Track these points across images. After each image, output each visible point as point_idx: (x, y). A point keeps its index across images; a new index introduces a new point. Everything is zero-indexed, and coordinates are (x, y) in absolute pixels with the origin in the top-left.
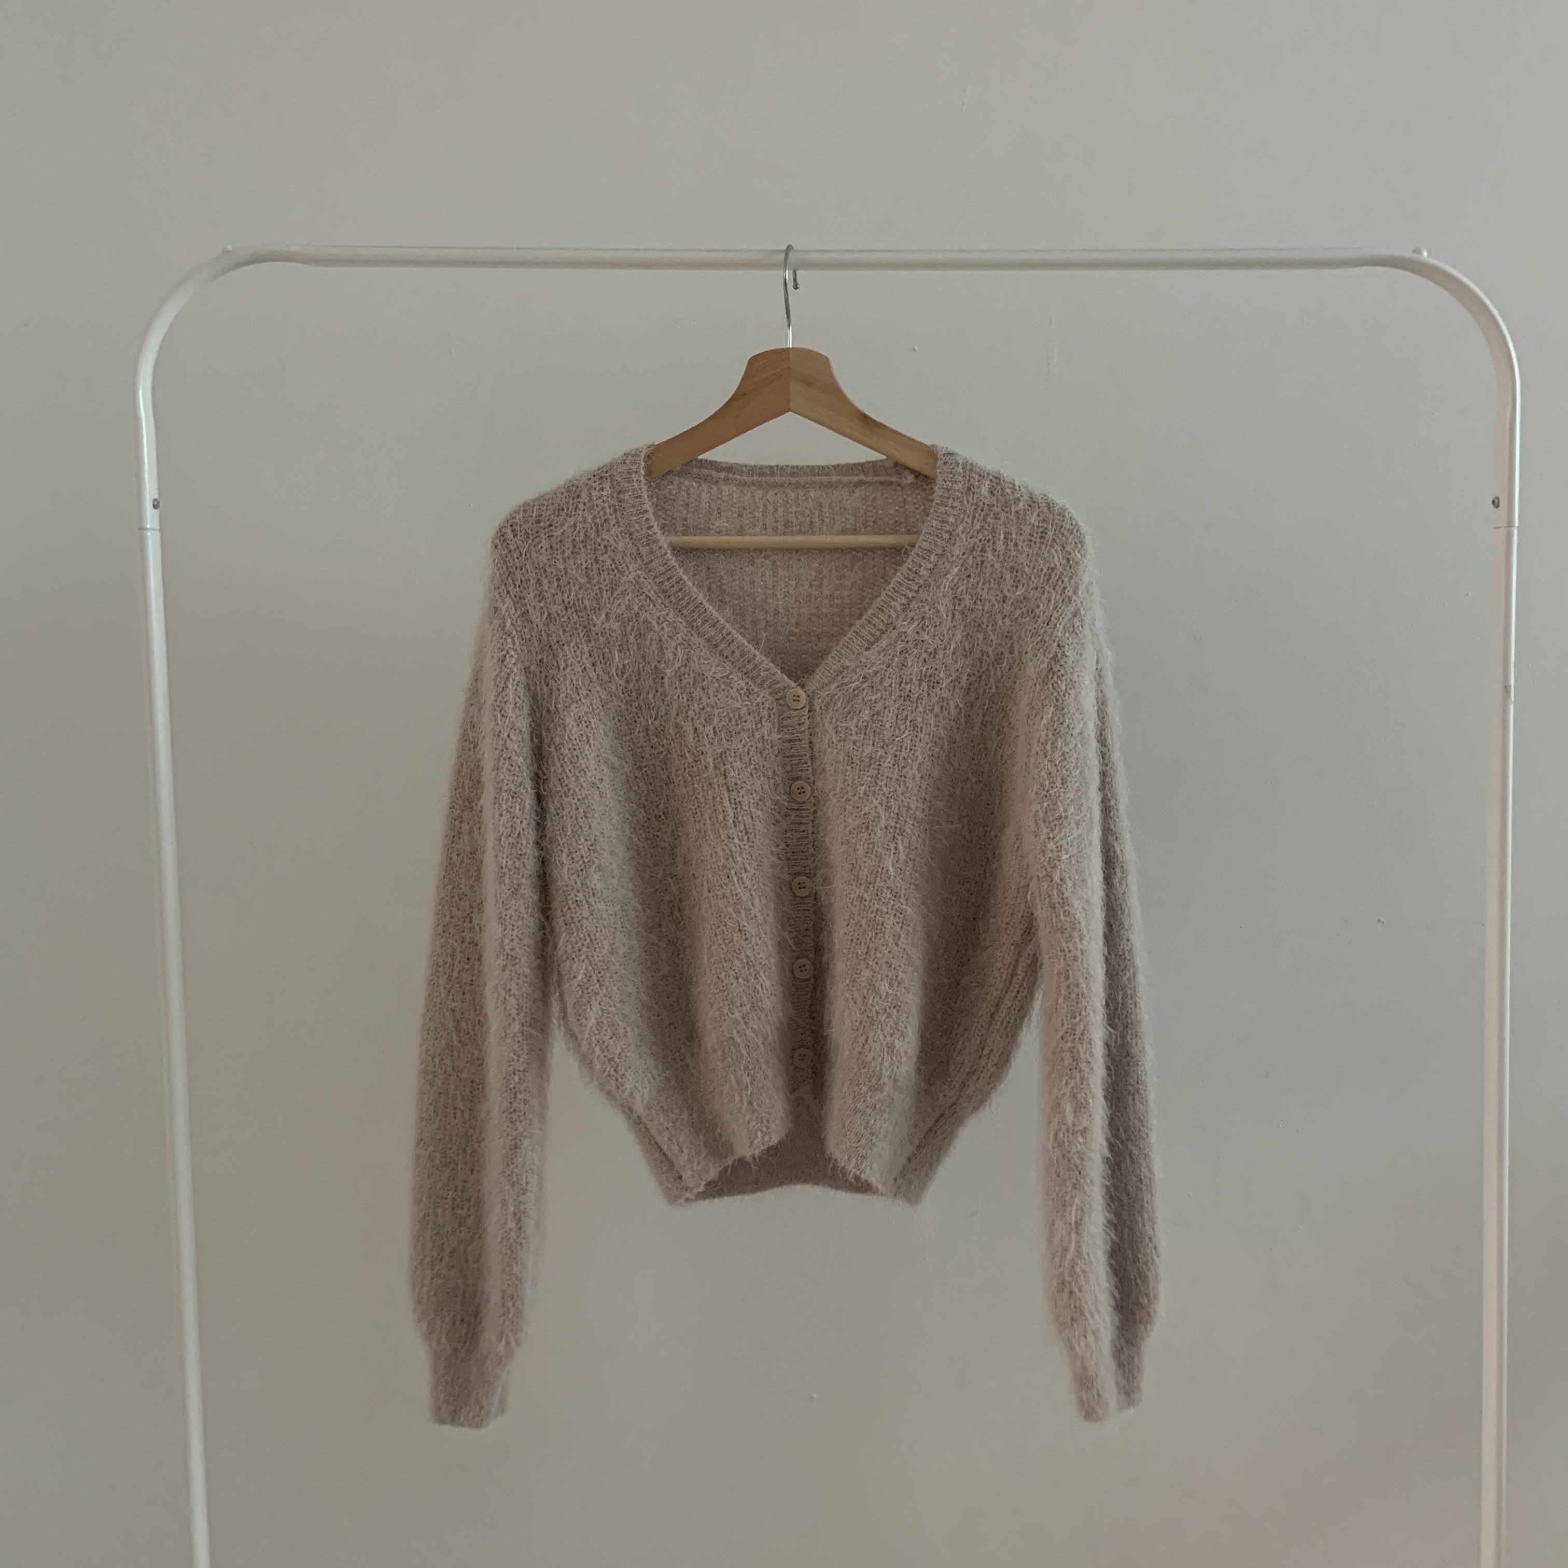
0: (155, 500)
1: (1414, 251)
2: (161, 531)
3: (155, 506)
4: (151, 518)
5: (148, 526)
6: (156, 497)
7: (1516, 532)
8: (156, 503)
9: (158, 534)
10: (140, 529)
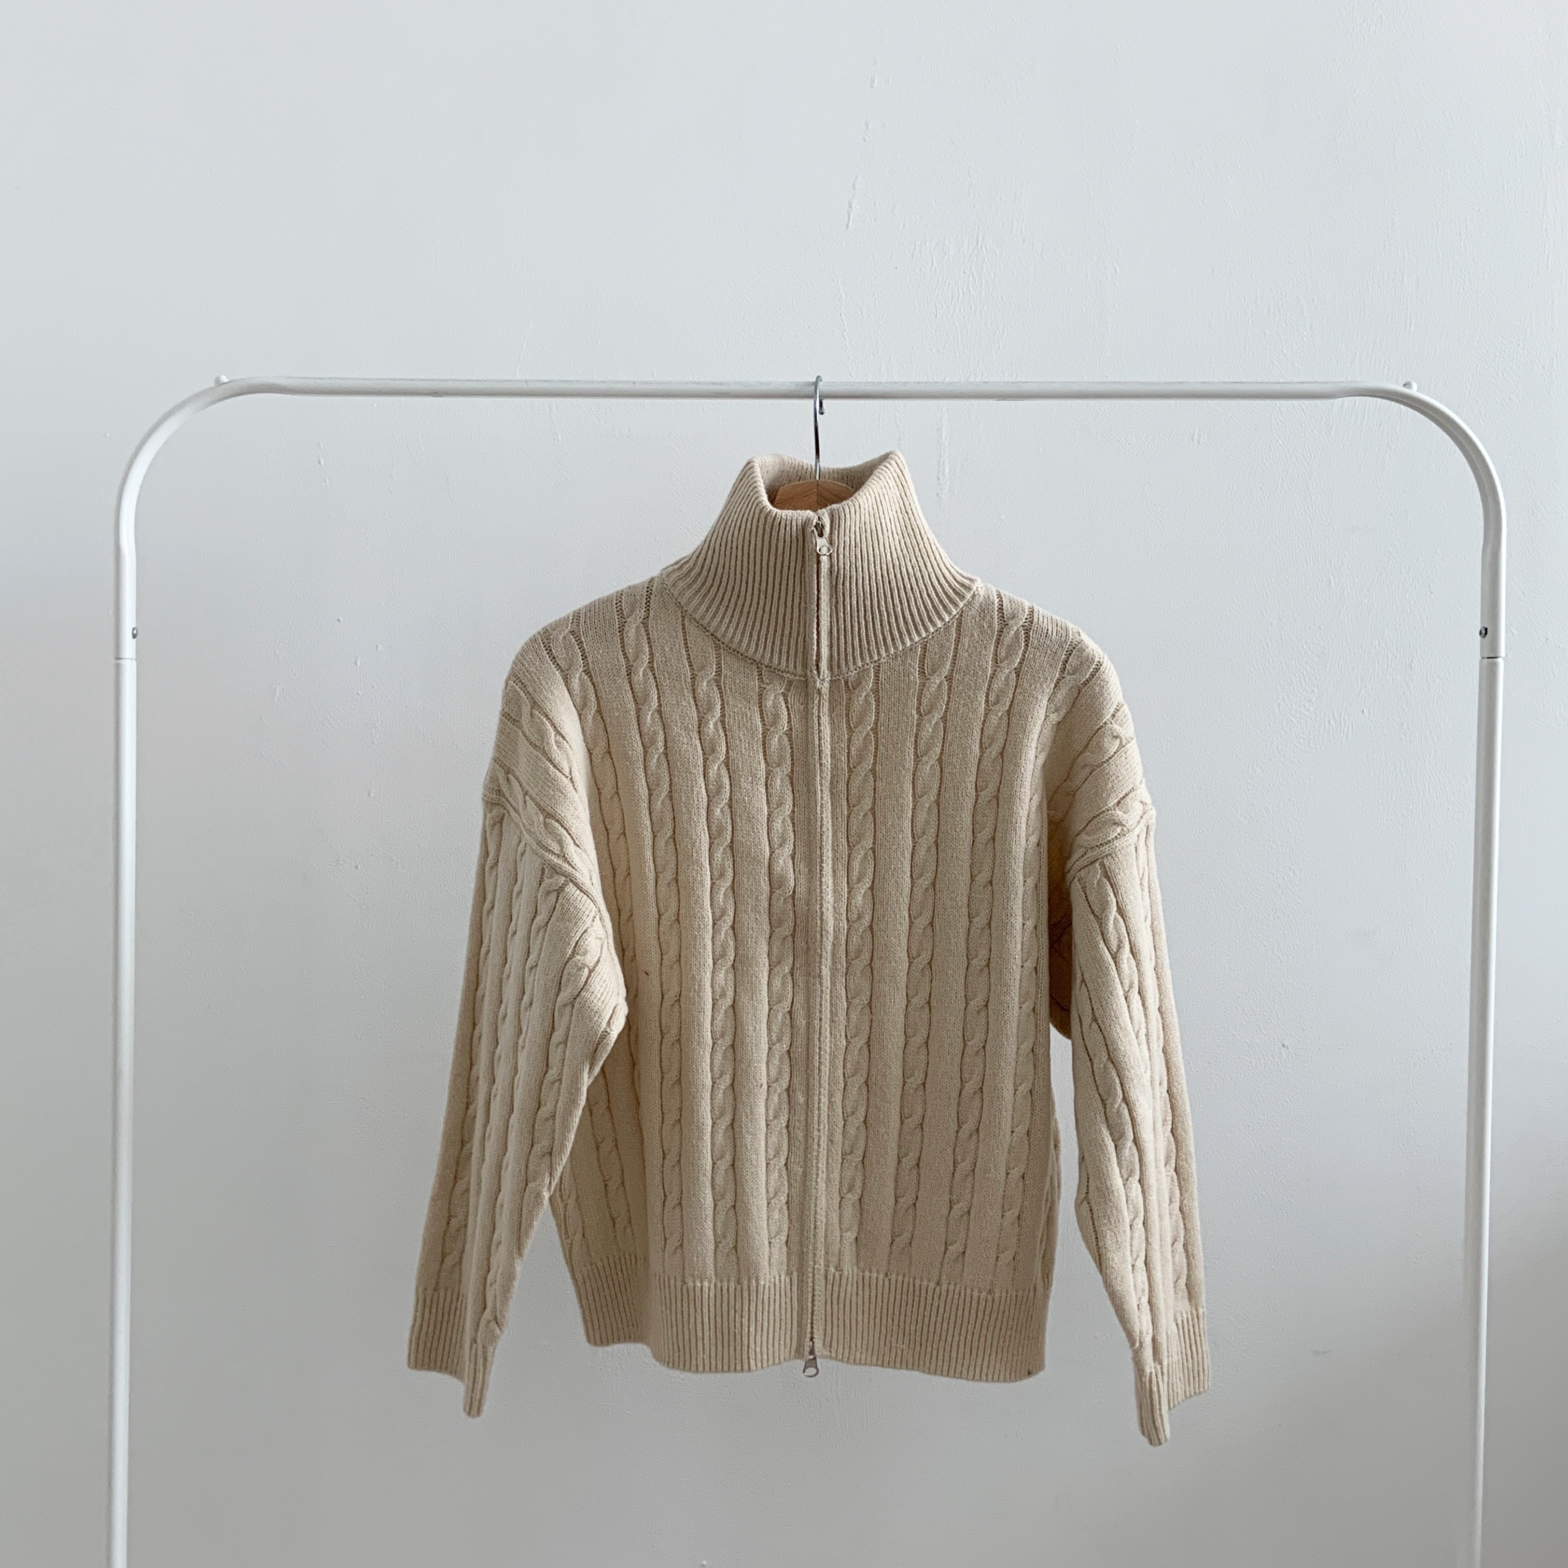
0: (134, 629)
1: (1404, 385)
2: (136, 659)
3: (134, 636)
4: (129, 646)
5: (127, 657)
6: (134, 626)
7: (1500, 661)
8: (135, 632)
9: (134, 662)
10: (118, 659)
